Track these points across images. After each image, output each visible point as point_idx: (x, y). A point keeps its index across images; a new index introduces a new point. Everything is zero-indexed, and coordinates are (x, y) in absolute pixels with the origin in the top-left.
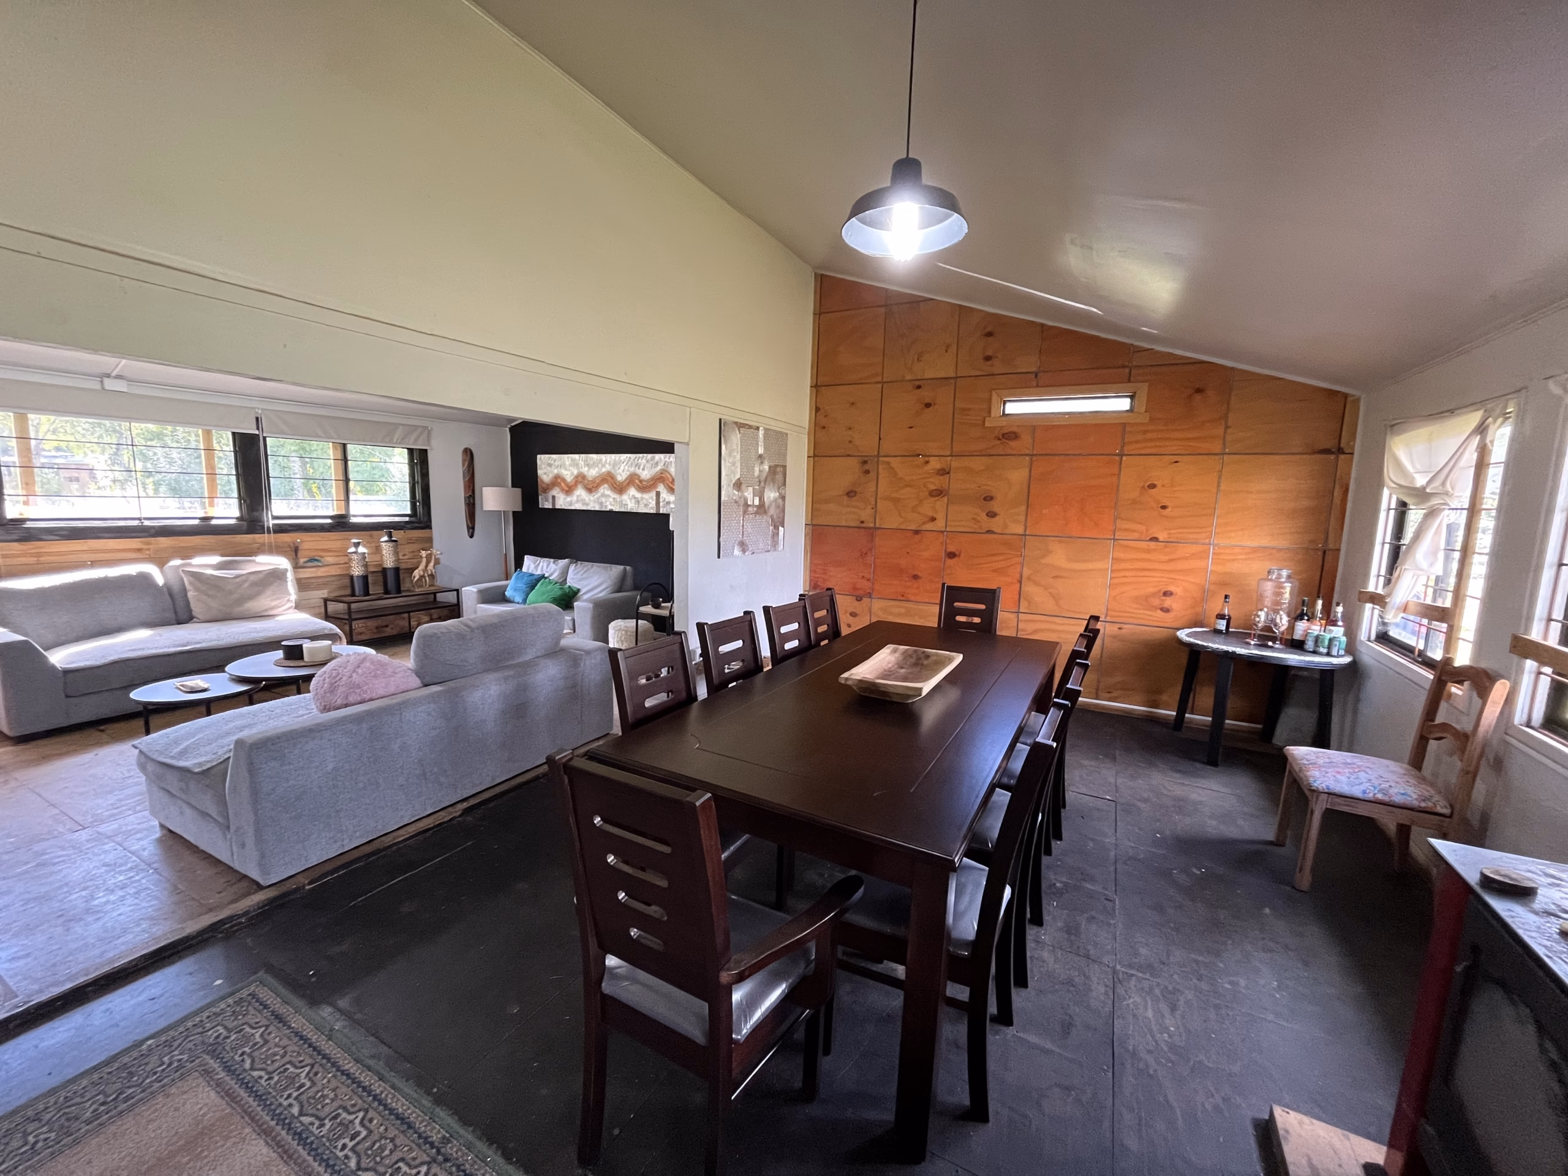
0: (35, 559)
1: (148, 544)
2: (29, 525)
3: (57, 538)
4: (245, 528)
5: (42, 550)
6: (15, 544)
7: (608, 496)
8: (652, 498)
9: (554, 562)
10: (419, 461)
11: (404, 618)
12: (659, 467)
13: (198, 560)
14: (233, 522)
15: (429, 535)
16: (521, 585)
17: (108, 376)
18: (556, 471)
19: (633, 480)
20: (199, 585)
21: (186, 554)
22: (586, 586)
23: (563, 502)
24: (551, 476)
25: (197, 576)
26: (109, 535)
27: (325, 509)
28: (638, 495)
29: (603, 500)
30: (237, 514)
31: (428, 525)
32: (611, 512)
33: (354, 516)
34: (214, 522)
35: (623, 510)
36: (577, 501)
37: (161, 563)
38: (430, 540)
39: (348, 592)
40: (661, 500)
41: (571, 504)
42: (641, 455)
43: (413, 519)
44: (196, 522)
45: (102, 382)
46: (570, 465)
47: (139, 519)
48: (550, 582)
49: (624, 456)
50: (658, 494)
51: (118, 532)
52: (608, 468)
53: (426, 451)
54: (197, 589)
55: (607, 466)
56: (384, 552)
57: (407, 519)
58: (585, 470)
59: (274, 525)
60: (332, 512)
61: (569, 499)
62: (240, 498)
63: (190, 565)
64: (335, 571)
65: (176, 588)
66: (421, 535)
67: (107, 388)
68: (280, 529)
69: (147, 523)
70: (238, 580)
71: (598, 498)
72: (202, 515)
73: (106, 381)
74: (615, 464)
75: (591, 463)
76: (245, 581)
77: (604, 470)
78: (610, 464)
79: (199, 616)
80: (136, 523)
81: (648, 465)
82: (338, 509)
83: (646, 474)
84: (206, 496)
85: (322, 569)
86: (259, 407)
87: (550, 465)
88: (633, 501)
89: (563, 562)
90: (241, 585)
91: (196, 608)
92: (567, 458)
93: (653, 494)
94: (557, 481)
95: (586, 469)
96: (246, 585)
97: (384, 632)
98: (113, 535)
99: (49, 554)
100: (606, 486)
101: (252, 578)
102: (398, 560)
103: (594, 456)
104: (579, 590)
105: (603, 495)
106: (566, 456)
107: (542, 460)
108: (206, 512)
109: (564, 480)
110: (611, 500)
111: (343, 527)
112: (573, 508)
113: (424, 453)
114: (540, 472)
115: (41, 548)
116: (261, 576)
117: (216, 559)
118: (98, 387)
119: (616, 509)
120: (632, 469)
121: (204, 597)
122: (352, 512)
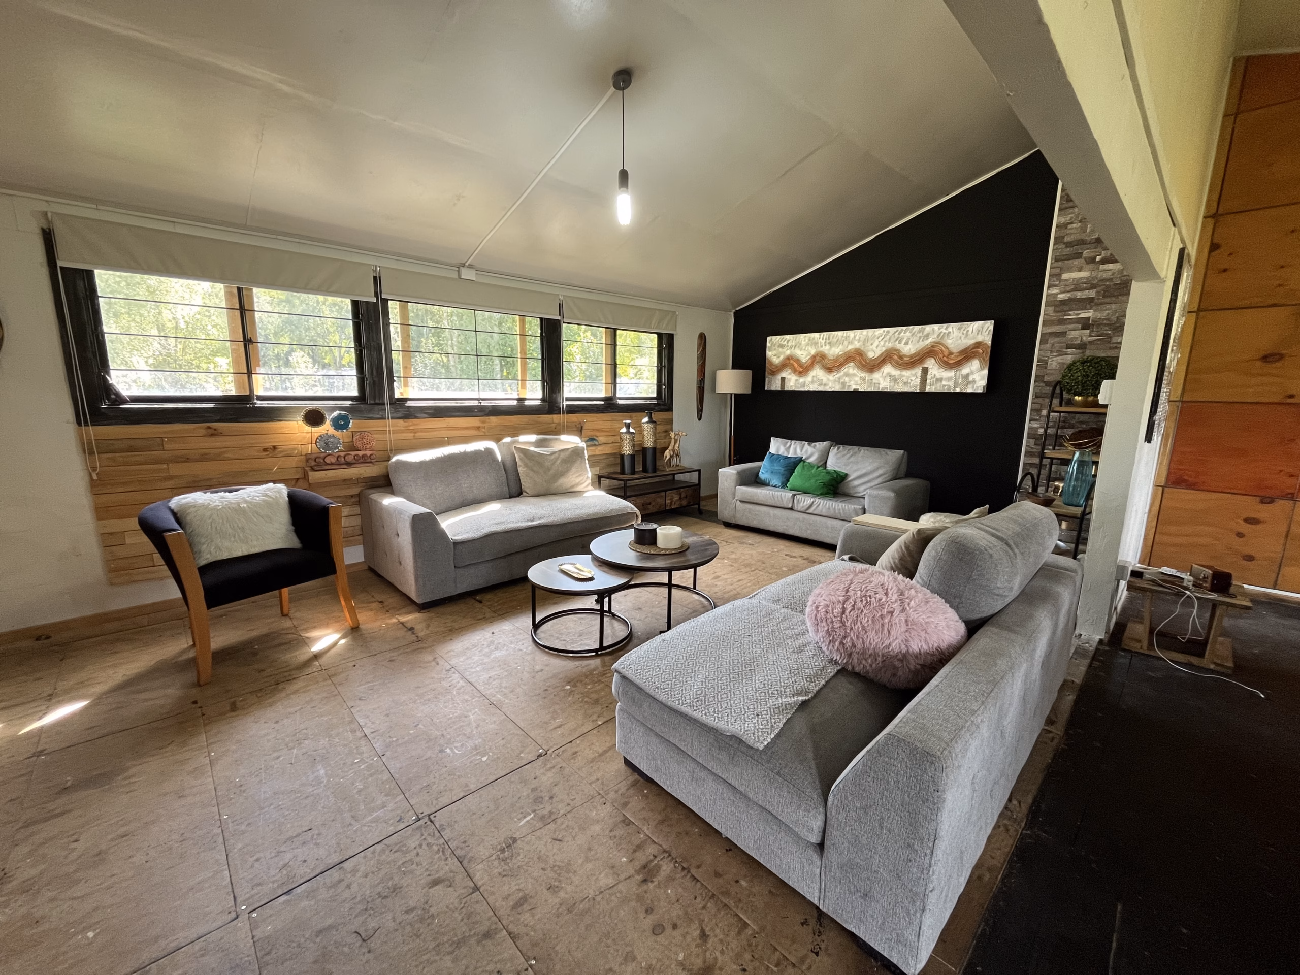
0: (412, 435)
1: (484, 422)
2: (409, 404)
3: (426, 416)
4: (547, 408)
5: (417, 427)
6: (401, 421)
7: (854, 375)
8: (915, 375)
9: (809, 445)
10: (666, 344)
11: (662, 496)
12: (930, 340)
13: (523, 438)
14: (538, 403)
15: (670, 417)
16: (778, 467)
17: (463, 265)
18: (788, 352)
19: (889, 357)
20: (526, 460)
21: (515, 432)
22: (856, 471)
23: (794, 382)
24: (782, 357)
25: (524, 452)
26: (458, 414)
27: (600, 392)
28: (896, 372)
29: (847, 379)
30: (540, 395)
31: (669, 408)
32: (856, 392)
33: (620, 399)
34: (527, 403)
35: (873, 389)
36: (813, 382)
37: (498, 440)
38: (670, 422)
39: (618, 469)
40: (929, 377)
41: (804, 385)
42: (904, 328)
43: (660, 402)
44: (515, 403)
45: (459, 272)
46: (808, 345)
47: (478, 400)
48: (811, 466)
49: (879, 331)
50: (925, 371)
51: (465, 412)
52: (857, 345)
53: (673, 334)
54: (526, 465)
55: (856, 343)
56: (646, 433)
57: (655, 402)
58: (826, 349)
59: (567, 406)
60: (603, 395)
61: (802, 380)
62: (543, 380)
63: (517, 442)
64: (608, 450)
65: (509, 463)
66: (664, 417)
67: (463, 277)
68: (572, 410)
69: (484, 403)
70: (553, 457)
71: (839, 379)
72: (517, 397)
73: (463, 270)
74: (867, 340)
75: (835, 340)
76: (557, 459)
77: (850, 347)
78: (859, 341)
79: (528, 491)
80: (476, 403)
81: (915, 339)
82: (607, 391)
83: (909, 349)
84: (520, 379)
85: (599, 448)
86: (562, 293)
87: (782, 346)
88: (888, 379)
89: (821, 446)
90: (555, 462)
91: (526, 484)
92: (803, 338)
93: (918, 371)
94: (790, 363)
95: (828, 347)
96: (559, 461)
97: (648, 509)
98: (464, 414)
99: (423, 430)
100: (852, 364)
101: (563, 455)
102: (655, 442)
103: (840, 333)
104: (846, 475)
105: (847, 375)
106: (802, 336)
107: (773, 341)
108: (518, 394)
109: (798, 361)
110: (857, 379)
111: (612, 409)
112: (806, 389)
113: (671, 337)
114: (769, 354)
115: (417, 425)
116: (567, 453)
117: (533, 438)
118: (455, 275)
119: (862, 388)
120: (890, 345)
121: (531, 474)
122: (618, 395)
